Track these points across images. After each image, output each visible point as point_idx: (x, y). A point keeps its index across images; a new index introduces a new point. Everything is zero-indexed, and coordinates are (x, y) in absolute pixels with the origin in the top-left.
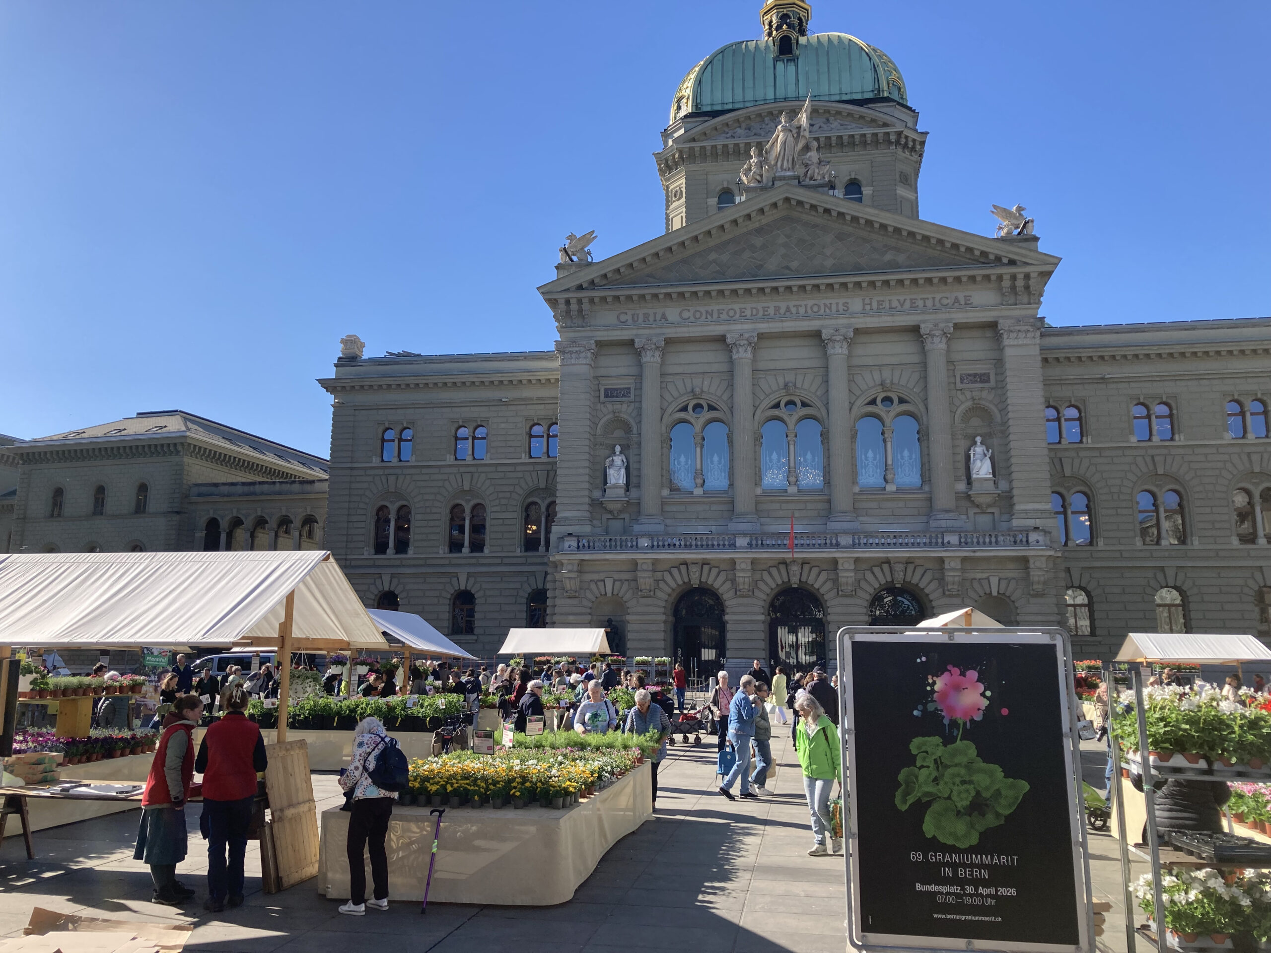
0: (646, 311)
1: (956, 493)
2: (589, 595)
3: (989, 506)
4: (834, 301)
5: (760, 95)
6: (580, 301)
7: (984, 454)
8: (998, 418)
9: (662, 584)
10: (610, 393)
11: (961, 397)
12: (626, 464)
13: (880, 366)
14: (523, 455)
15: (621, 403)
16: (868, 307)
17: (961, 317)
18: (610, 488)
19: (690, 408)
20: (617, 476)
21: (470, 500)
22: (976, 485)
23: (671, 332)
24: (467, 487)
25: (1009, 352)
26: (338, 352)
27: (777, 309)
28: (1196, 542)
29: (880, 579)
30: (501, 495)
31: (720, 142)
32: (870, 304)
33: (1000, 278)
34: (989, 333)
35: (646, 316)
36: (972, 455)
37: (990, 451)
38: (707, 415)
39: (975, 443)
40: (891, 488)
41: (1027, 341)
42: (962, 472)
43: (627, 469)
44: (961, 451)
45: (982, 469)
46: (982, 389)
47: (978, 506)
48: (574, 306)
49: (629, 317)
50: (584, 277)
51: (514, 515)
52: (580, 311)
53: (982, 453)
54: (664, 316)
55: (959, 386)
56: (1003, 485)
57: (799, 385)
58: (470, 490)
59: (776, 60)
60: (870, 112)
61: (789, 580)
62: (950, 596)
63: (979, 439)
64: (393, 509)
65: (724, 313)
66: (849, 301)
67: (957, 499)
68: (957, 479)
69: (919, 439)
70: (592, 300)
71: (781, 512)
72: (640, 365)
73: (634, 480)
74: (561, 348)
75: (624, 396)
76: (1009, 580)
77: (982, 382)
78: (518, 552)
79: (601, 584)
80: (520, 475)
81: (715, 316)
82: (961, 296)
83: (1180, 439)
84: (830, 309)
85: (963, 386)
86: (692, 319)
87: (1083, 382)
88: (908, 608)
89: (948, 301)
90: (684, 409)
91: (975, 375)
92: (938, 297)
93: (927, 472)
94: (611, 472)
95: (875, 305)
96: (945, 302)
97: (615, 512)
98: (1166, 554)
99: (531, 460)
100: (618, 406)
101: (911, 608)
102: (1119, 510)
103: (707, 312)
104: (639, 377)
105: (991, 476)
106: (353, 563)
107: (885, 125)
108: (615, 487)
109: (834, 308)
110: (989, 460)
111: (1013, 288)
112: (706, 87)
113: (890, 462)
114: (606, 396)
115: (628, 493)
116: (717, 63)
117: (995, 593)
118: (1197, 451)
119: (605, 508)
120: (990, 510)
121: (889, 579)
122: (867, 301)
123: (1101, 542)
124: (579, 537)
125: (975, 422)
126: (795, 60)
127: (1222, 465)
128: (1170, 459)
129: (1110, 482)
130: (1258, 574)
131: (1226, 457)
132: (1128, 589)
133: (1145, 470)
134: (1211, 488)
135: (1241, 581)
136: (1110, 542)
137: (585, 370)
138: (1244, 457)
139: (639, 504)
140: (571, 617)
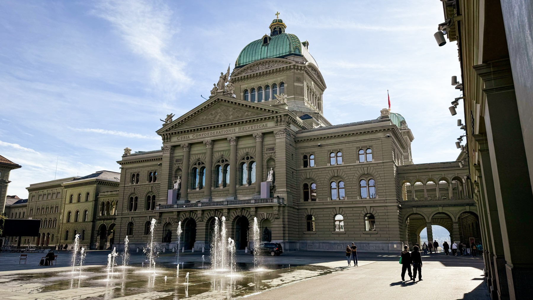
0: (184, 136)
2: (163, 223)
4: (231, 129)
5: (256, 58)
6: (167, 134)
9: (181, 219)
10: (177, 161)
11: (266, 156)
12: (180, 182)
13: (245, 148)
15: (179, 164)
16: (240, 130)
17: (264, 131)
21: (151, 194)
23: (190, 142)
24: (151, 191)
25: (277, 141)
26: (123, 153)
27: (217, 132)
28: (346, 199)
29: (235, 215)
31: (244, 74)
32: (241, 129)
33: (273, 117)
34: (271, 135)
35: (184, 137)
36: (269, 174)
38: (201, 166)
40: (247, 185)
41: (282, 137)
45: (270, 178)
46: (272, 153)
49: (180, 138)
50: (167, 128)
52: (167, 137)
54: (189, 137)
55: (266, 152)
57: (224, 155)
59: (263, 46)
60: (285, 59)
63: (271, 168)
64: (134, 198)
65: (204, 134)
66: (235, 128)
70: (169, 134)
74: (163, 149)
75: (180, 161)
76: (270, 214)
77: (272, 150)
79: (166, 219)
81: (201, 136)
82: (264, 124)
83: (343, 164)
84: (230, 131)
85: (267, 152)
86: (196, 137)
87: (314, 147)
89: (261, 126)
90: (196, 164)
91: (270, 148)
92: (258, 125)
94: (175, 185)
95: (242, 129)
96: (260, 126)
98: (337, 203)
102: (323, 189)
103: (199, 135)
105: (272, 180)
106: (124, 214)
107: (290, 63)
108: (175, 189)
109: (231, 131)
110: (272, 175)
111: (277, 120)
112: (242, 58)
114: (176, 162)
116: (246, 51)
117: (266, 218)
118: (348, 167)
121: (238, 214)
122: (240, 128)
123: (317, 200)
125: (272, 163)
126: (267, 45)
127: (355, 172)
128: (339, 171)
129: (321, 180)
130: (365, 209)
131: (357, 169)
132: (325, 215)
133: (331, 175)
134: (352, 180)
135: (360, 212)
136: (320, 199)
137: (169, 155)
138: (362, 169)
139: (181, 194)
140: (158, 229)
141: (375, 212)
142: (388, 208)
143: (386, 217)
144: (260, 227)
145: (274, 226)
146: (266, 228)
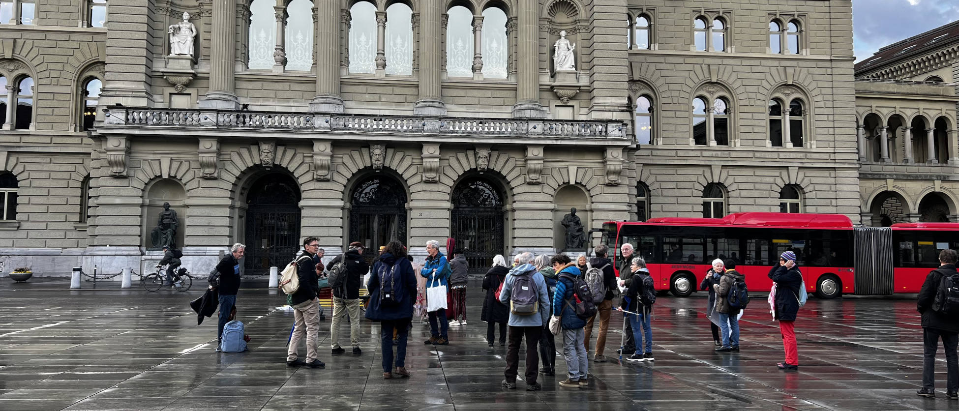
1: (540, 85)
2: (141, 175)
3: (570, 99)
7: (568, 48)
8: (582, 15)
9: (230, 167)
12: (195, 34)
14: (80, 23)
18: (173, 58)
20: (183, 45)
21: (13, 70)
22: (559, 77)
24: (8, 54)
28: (738, 145)
29: (464, 166)
30: (51, 66)
36: (556, 49)
37: (574, 44)
39: (560, 37)
40: (478, 78)
42: (547, 64)
43: (196, 40)
44: (547, 43)
45: (565, 60)
47: (559, 98)
51: (67, 90)
53: (566, 47)
56: (584, 81)
58: (12, 60)
61: (372, 165)
62: (533, 184)
63: (563, 33)
67: (541, 90)
68: (541, 70)
69: (507, 32)
71: (367, 96)
73: (203, 51)
76: (586, 170)
78: (72, 132)
79: (156, 166)
80: (76, 45)
83: (731, 51)
88: (489, 197)
93: (514, 62)
94: (176, 40)
97: (179, 86)
98: (714, 153)
99: (90, 30)
101: (491, 197)
102: (677, 113)
105: (574, 69)
108: (180, 57)
110: (572, 53)
113: (478, 52)
115: (196, 66)
117: (572, 183)
118: (745, 62)
119: (168, 81)
120: (570, 103)
121: (473, 167)
123: (660, 143)
124: (127, 109)
125: (562, 17)
127: (763, 76)
128: (722, 67)
129: (672, 87)
130: (784, 173)
131: (766, 70)
132: (680, 185)
133: (701, 77)
134: (753, 96)
135: (771, 180)
136: (668, 141)
138: (781, 70)
139: (208, 78)
140: (118, 201)
141: (807, 180)
142: (840, 173)
143: (832, 195)
144: (552, 210)
145: (601, 206)
146: (574, 211)
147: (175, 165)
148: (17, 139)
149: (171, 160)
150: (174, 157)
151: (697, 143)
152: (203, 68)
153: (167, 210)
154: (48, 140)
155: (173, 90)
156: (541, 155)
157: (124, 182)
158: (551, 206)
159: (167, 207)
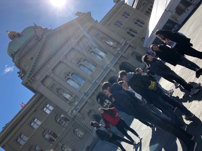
1: (112, 49)
2: (86, 115)
3: (117, 46)
6: (31, 79)
9: (94, 100)
10: (52, 87)
14: (47, 115)
15: (55, 86)
16: (74, 39)
18: (69, 99)
19: (66, 76)
20: (68, 96)
22: (113, 46)
23: (51, 68)
24: (43, 130)
25: (97, 28)
27: (63, 51)
31: (24, 53)
33: (86, 20)
34: (93, 28)
35: (44, 70)
37: (109, 41)
38: (70, 75)
39: (106, 42)
45: (111, 43)
48: (31, 81)
49: (42, 73)
52: (33, 80)
54: (47, 68)
57: (78, 57)
58: (45, 130)
62: (128, 59)
65: (56, 58)
66: (71, 41)
68: (110, 48)
70: (33, 76)
71: (96, 75)
72: (52, 78)
75: (54, 85)
76: (131, 50)
81: (55, 60)
83: (123, 24)
86: (53, 64)
90: (66, 77)
91: (97, 35)
94: (66, 97)
97: (74, 101)
98: (137, 36)
100: (56, 88)
104: (54, 80)
105: (113, 43)
108: (69, 98)
109: (70, 43)
114: (52, 88)
115: (72, 96)
117: (132, 53)
119: (72, 102)
121: (119, 65)
124: (74, 109)
125: (103, 40)
127: (130, 22)
133: (124, 30)
134: (132, 25)
137: (44, 87)
138: (131, 19)
139: (76, 96)
140: (87, 122)
144: (134, 59)
145: (138, 52)
146: (136, 56)
147: (88, 108)
148: (59, 139)
149: (87, 109)
150: (86, 108)
151: (134, 37)
152: (74, 96)
153: (94, 116)
154: (63, 134)
155: (74, 103)
156: (125, 54)
157: (85, 119)
158: (133, 58)
159: (93, 115)
